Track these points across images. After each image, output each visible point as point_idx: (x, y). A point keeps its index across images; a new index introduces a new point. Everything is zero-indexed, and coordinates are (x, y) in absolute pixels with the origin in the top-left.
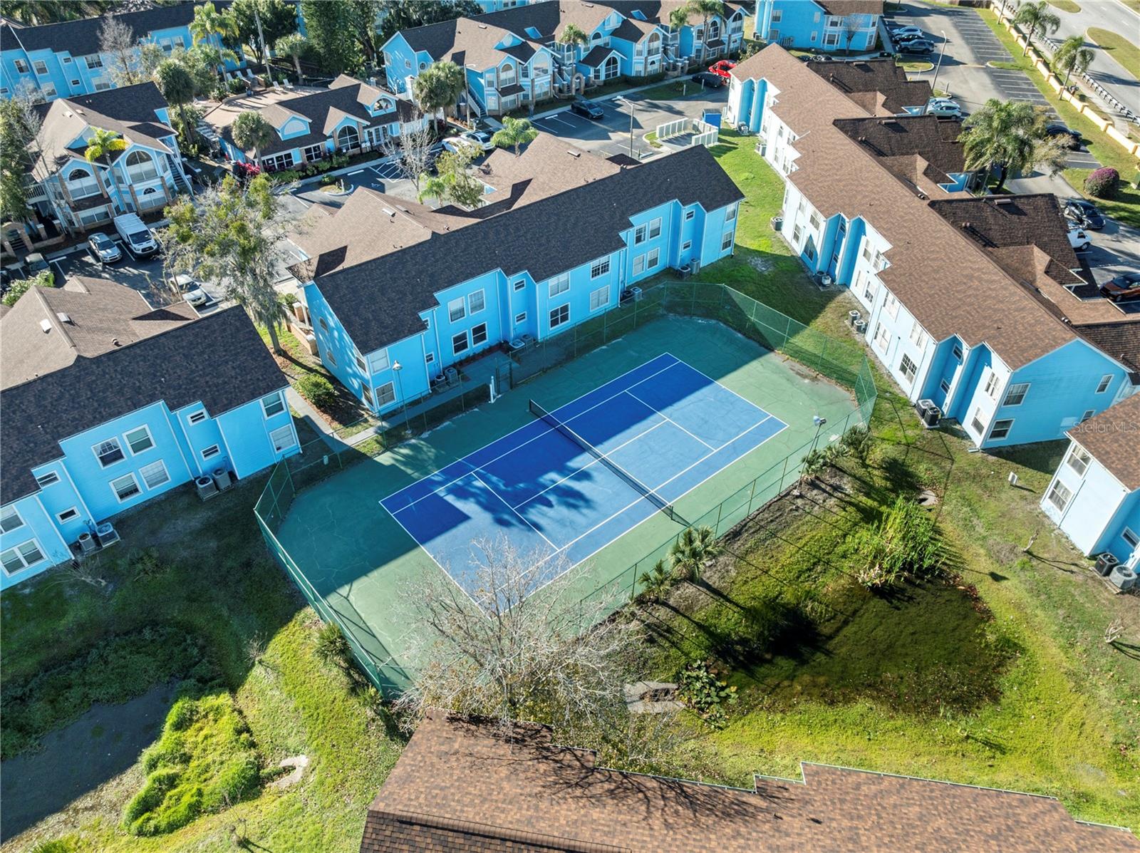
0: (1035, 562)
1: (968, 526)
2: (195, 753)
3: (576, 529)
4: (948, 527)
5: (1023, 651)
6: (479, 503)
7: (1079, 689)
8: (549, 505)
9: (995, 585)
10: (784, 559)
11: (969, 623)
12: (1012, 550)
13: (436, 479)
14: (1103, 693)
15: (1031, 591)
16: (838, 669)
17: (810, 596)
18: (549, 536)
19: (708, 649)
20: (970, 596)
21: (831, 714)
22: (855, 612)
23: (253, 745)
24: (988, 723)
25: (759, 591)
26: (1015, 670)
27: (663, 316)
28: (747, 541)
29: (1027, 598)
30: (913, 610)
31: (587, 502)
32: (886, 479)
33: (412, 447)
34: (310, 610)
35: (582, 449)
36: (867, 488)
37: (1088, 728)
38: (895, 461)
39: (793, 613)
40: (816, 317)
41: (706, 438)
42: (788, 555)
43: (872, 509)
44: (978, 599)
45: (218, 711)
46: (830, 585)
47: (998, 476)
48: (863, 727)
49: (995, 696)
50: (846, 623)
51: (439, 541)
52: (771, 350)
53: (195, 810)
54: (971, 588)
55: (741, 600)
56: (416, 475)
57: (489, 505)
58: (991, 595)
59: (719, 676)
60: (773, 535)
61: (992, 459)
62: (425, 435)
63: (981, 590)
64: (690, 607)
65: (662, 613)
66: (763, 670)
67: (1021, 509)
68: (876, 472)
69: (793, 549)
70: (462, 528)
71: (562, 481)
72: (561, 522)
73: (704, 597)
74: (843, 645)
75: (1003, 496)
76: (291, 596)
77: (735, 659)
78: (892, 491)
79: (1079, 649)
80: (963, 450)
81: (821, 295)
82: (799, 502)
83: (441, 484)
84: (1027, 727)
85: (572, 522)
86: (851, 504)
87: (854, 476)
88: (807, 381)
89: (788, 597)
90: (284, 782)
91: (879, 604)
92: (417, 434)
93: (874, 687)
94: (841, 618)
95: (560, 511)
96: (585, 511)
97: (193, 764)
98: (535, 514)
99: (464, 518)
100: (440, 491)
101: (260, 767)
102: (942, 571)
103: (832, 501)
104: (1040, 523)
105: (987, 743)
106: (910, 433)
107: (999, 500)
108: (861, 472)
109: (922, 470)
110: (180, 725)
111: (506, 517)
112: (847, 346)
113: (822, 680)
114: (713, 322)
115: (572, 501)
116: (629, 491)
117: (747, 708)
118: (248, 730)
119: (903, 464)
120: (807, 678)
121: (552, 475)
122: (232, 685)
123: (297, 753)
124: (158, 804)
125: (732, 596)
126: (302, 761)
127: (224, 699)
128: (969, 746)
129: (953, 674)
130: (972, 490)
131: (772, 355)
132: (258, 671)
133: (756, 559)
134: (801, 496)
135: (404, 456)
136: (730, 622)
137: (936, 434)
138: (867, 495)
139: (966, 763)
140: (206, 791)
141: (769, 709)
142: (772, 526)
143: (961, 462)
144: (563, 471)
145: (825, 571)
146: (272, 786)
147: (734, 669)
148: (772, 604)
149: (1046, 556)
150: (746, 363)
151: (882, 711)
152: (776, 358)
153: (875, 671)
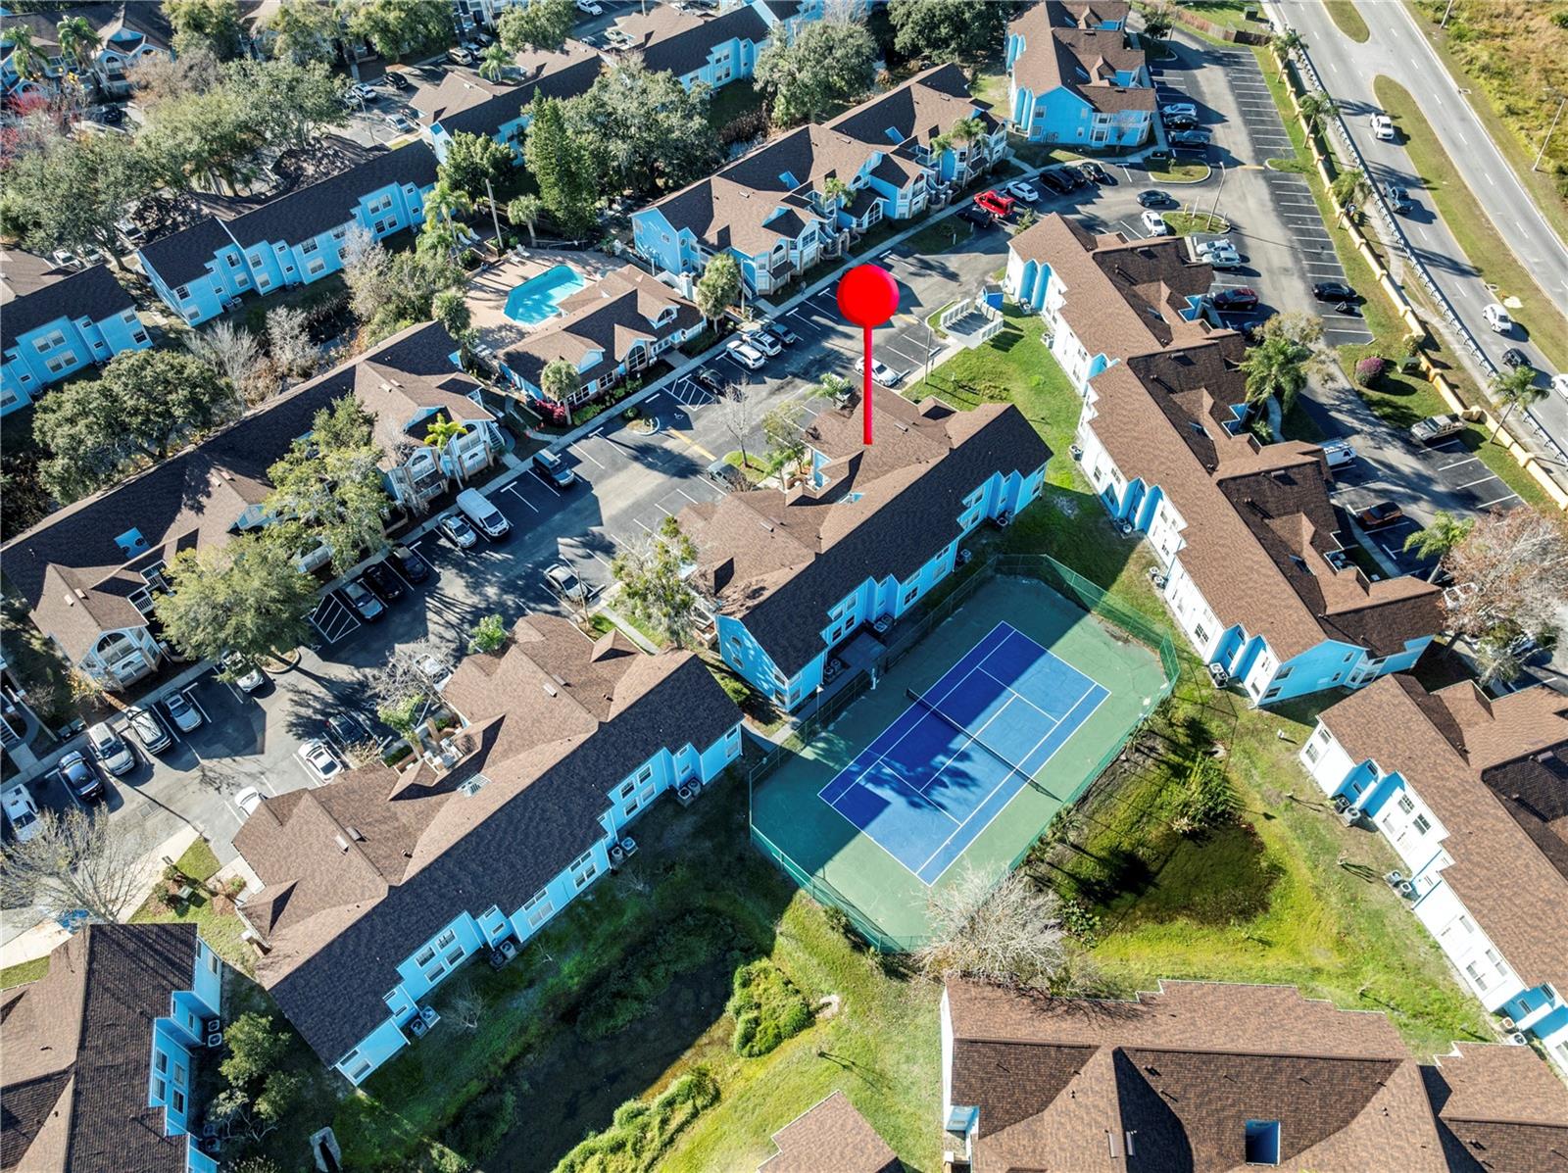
0: (1294, 804)
1: (1248, 776)
2: (763, 1001)
3: (971, 806)
4: (1233, 776)
5: (1285, 872)
6: (893, 789)
7: (1319, 897)
8: (946, 787)
9: (1267, 823)
10: (1120, 815)
11: (1249, 854)
12: (1279, 796)
13: (854, 769)
14: (1334, 899)
15: (1290, 827)
16: (1163, 897)
17: (1141, 843)
18: (952, 813)
19: (1077, 891)
20: (1249, 832)
21: (1162, 930)
22: (1172, 852)
23: (798, 992)
24: (1261, 927)
25: (1106, 843)
26: (1277, 889)
27: (992, 577)
28: (1093, 803)
29: (1289, 833)
30: (1211, 847)
31: (973, 781)
32: (1188, 736)
33: (824, 740)
34: (802, 891)
35: (958, 732)
36: (1174, 746)
37: (1322, 925)
38: (1194, 719)
39: (1130, 857)
40: (1121, 570)
41: (1050, 711)
42: (1122, 811)
43: (1179, 765)
44: (1255, 834)
45: (765, 971)
46: (1154, 833)
47: (1270, 730)
48: (1183, 937)
49: (1265, 907)
50: (1166, 861)
51: (873, 825)
52: (1088, 611)
53: (779, 1038)
54: (1250, 825)
55: (1093, 851)
56: (837, 767)
57: (902, 791)
58: (1266, 832)
59: (1087, 911)
60: (1110, 796)
61: (1266, 714)
62: (831, 727)
63: (1258, 828)
64: (1060, 862)
65: (1043, 869)
66: (1114, 903)
67: (1285, 760)
68: (1180, 730)
69: (1125, 806)
70: (887, 811)
71: (949, 762)
72: (956, 800)
73: (1069, 852)
74: (1165, 879)
75: (1274, 748)
76: (784, 881)
77: (1096, 897)
78: (1193, 746)
79: (1321, 869)
80: (1244, 708)
81: (1124, 543)
82: (1126, 765)
83: (859, 774)
84: (1285, 927)
85: (965, 800)
86: (1163, 762)
87: (1163, 737)
88: (1120, 643)
89: (1126, 846)
90: (827, 1013)
91: (1188, 845)
92: (825, 727)
93: (1187, 908)
94: (1162, 858)
95: (954, 791)
96: (973, 789)
97: (764, 1008)
98: (938, 795)
99: (886, 803)
100: (860, 779)
101: (808, 1006)
102: (1230, 813)
103: (1150, 761)
104: (1299, 771)
105: (1260, 941)
106: (1204, 692)
107: (1271, 752)
108: (1168, 732)
109: (1214, 726)
110: (745, 984)
111: (917, 799)
112: (1149, 604)
113: (1154, 906)
114: (1035, 581)
115: (961, 781)
116: (1000, 768)
117: (1108, 931)
118: (790, 982)
119: (1200, 723)
120: (1144, 906)
121: (940, 758)
122: (767, 952)
123: (829, 994)
124: (754, 1036)
125: (1088, 849)
126: (835, 999)
127: (764, 963)
128: (1250, 943)
129: (1239, 894)
130: (1251, 743)
131: (1089, 617)
132: (780, 940)
133: (1100, 818)
134: (1127, 760)
135: (822, 749)
136: (1089, 869)
137: (1224, 693)
138: (1174, 752)
139: (1247, 956)
140: (781, 1024)
141: (1123, 930)
142: (1109, 789)
143: (1243, 719)
144: (948, 753)
145: (1148, 822)
146: (820, 1016)
147: (1096, 904)
148: (1115, 852)
149: (1301, 798)
150: (1070, 627)
151: (1194, 925)
152: (1092, 621)
153: (1188, 896)
